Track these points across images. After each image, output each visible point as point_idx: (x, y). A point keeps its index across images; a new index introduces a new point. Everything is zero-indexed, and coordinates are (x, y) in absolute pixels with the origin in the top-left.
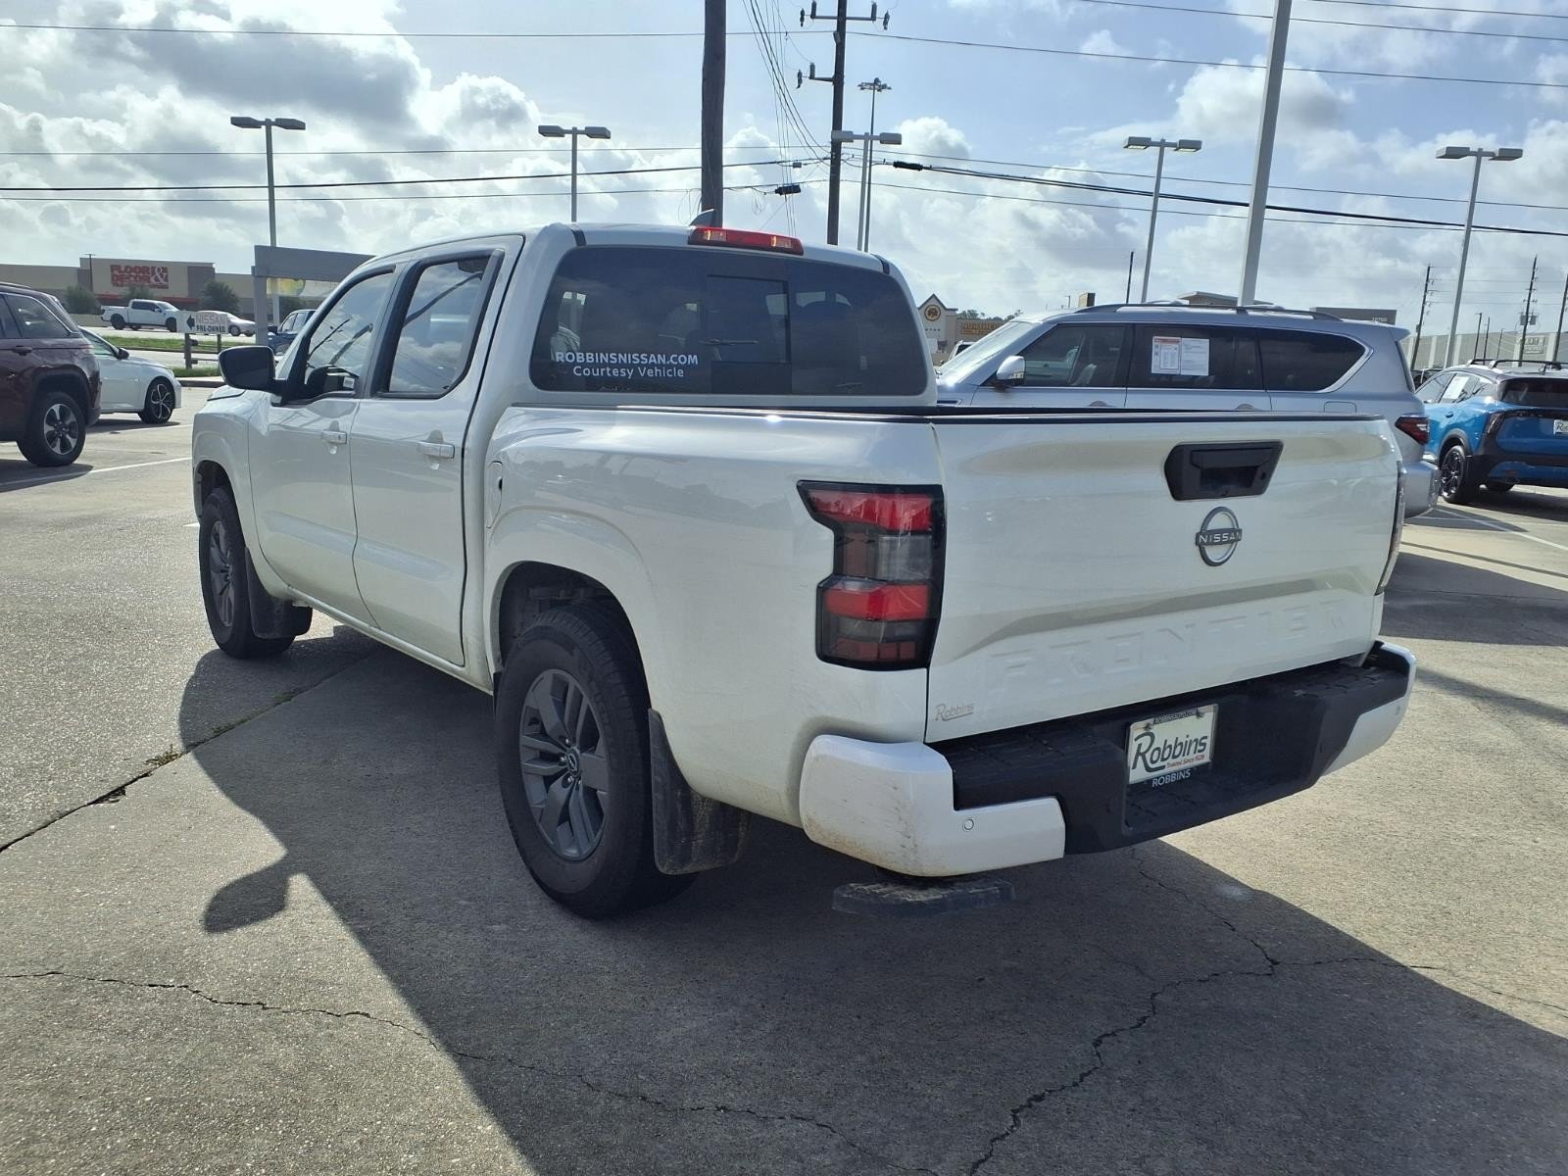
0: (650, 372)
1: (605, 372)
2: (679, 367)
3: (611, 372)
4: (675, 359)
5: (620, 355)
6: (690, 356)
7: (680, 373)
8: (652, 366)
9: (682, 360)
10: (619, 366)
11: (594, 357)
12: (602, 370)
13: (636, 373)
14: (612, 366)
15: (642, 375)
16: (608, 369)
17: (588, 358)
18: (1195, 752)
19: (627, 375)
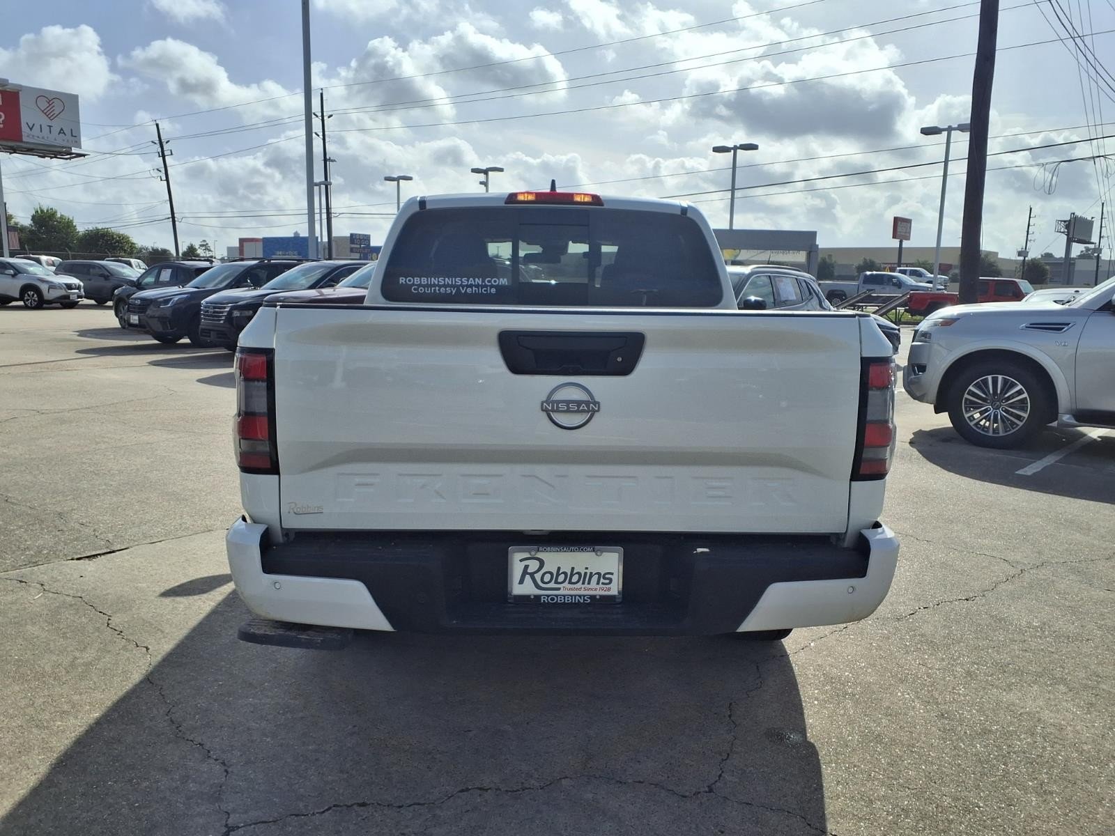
0: (469, 290)
1: (435, 290)
2: (492, 286)
3: (439, 290)
4: (489, 281)
5: (447, 279)
6: (501, 280)
7: (493, 290)
8: (471, 286)
9: (495, 282)
10: (445, 286)
11: (427, 280)
12: (433, 289)
13: (458, 290)
14: (440, 286)
15: (463, 292)
16: (437, 288)
17: (422, 281)
18: (598, 583)
19: (452, 292)
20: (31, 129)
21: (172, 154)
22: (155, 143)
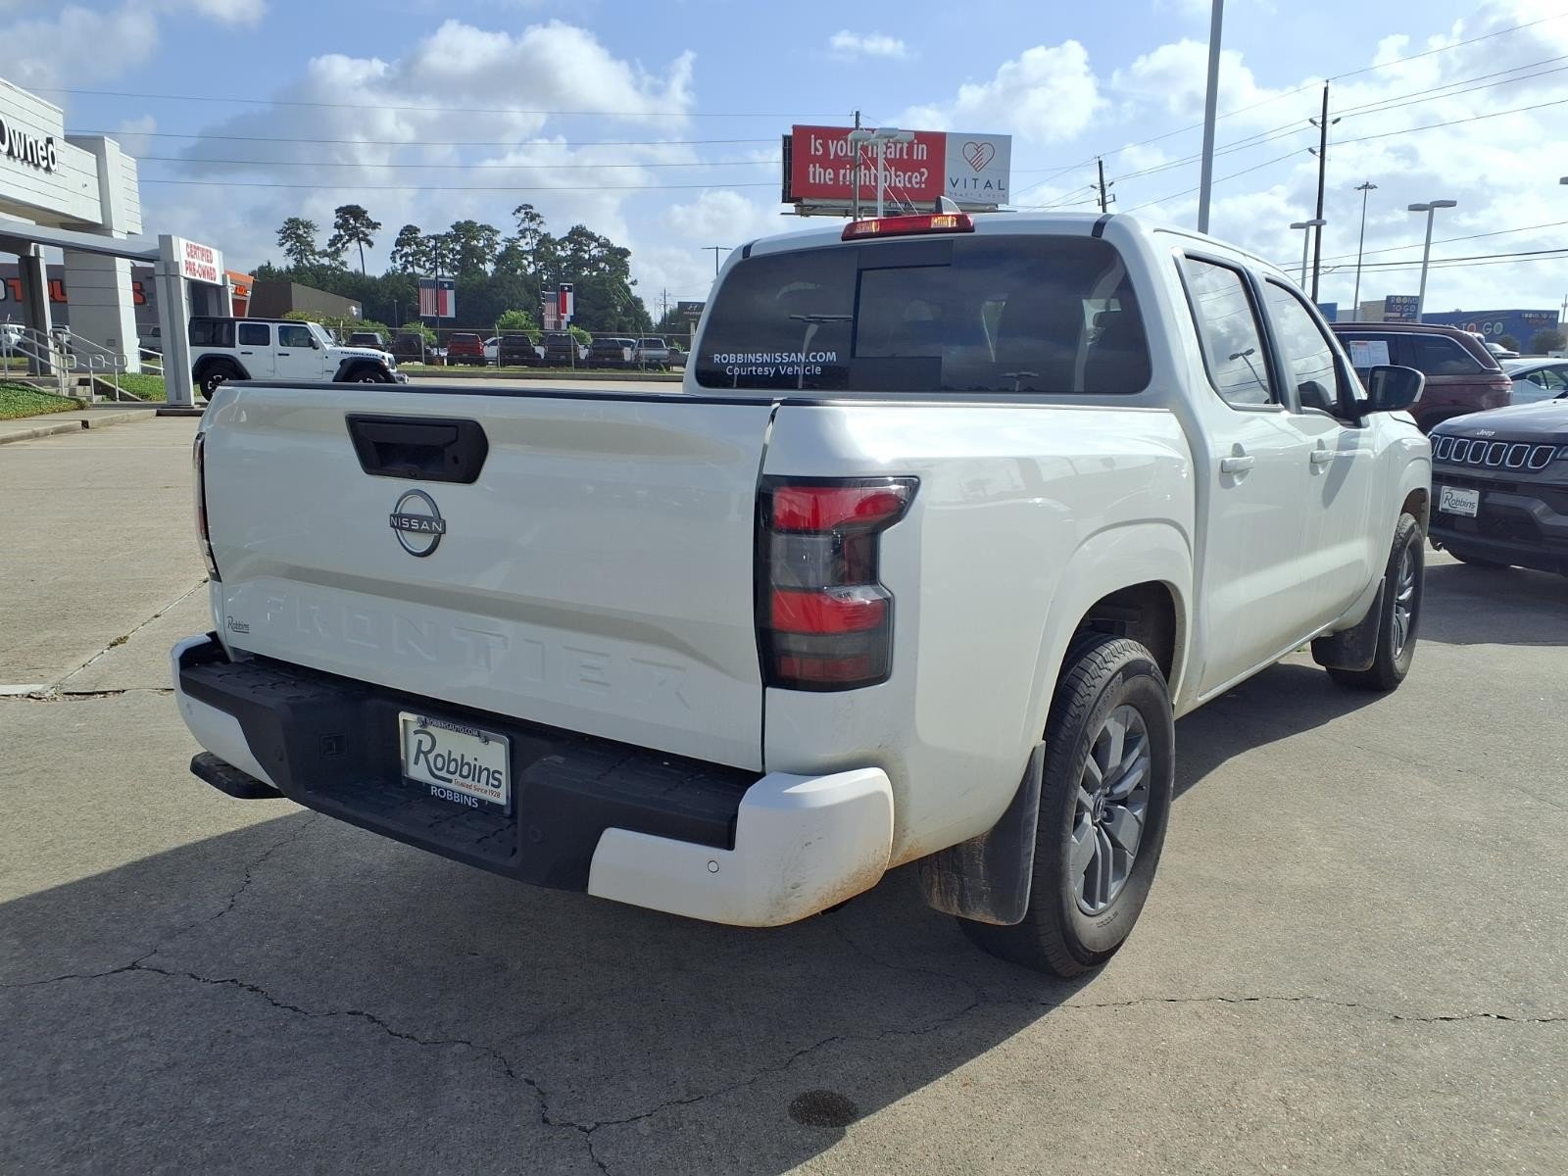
0: (790, 371)
1: (751, 371)
2: (817, 364)
3: (756, 371)
4: (814, 357)
5: (765, 355)
6: (829, 354)
7: (818, 370)
8: (792, 364)
9: (821, 357)
10: (763, 365)
11: (744, 357)
12: (749, 369)
13: (778, 371)
14: (757, 365)
15: (783, 373)
16: (754, 368)
17: (738, 358)
18: (487, 784)
19: (770, 373)
20: (954, 186)
21: (1114, 200)
22: (1095, 188)
